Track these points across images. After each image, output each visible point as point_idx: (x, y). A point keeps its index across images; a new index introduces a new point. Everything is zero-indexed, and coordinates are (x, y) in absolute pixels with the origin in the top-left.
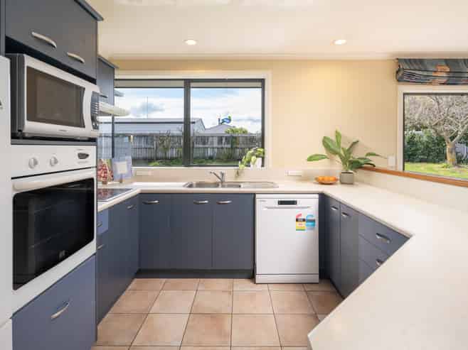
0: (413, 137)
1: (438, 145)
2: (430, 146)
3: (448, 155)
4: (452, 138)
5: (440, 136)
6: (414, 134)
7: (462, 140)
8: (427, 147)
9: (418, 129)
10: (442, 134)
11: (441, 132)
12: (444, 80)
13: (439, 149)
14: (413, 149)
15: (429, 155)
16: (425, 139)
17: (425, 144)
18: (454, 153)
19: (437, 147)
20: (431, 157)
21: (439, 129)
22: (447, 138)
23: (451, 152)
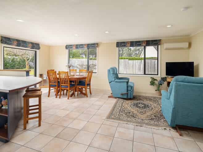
0: (14, 59)
1: (24, 62)
2: (21, 62)
3: (27, 66)
4: (28, 60)
5: (24, 59)
6: (14, 58)
7: (32, 61)
8: (19, 63)
9: (16, 56)
10: (24, 58)
11: (24, 57)
12: (16, 45)
13: (24, 64)
14: (14, 64)
15: (20, 66)
16: (18, 60)
17: (19, 62)
18: (28, 65)
19: (23, 63)
20: (21, 67)
21: (23, 56)
22: (26, 60)
23: (27, 65)
